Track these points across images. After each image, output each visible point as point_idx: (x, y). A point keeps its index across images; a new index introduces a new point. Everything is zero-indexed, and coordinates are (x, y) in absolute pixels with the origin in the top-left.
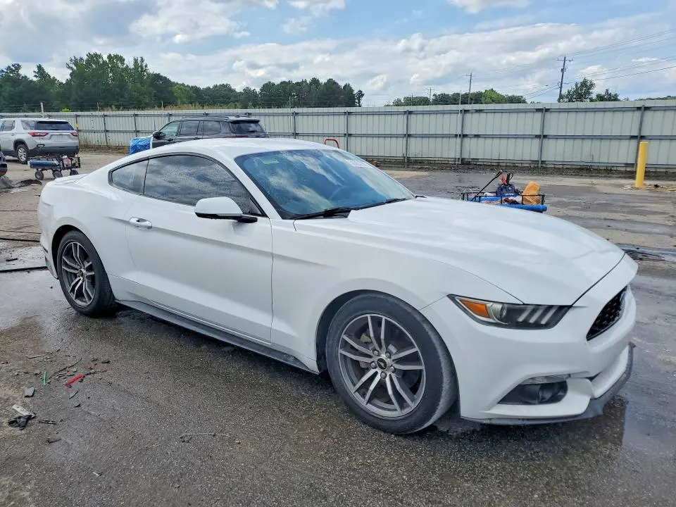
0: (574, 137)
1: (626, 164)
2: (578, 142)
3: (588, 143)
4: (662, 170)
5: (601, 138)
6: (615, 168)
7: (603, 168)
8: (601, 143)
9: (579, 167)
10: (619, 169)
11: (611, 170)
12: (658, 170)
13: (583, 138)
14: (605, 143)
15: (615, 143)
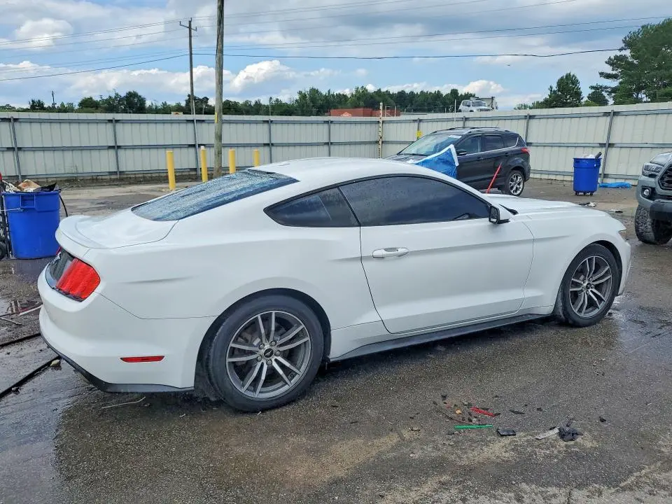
0: (54, 149)
1: (109, 172)
2: (58, 154)
3: (68, 154)
4: (141, 176)
5: (81, 149)
6: (100, 177)
7: (89, 178)
8: (90, 153)
9: (65, 179)
10: (104, 177)
11: (97, 179)
12: (137, 176)
13: (63, 149)
14: (85, 153)
15: (95, 154)
